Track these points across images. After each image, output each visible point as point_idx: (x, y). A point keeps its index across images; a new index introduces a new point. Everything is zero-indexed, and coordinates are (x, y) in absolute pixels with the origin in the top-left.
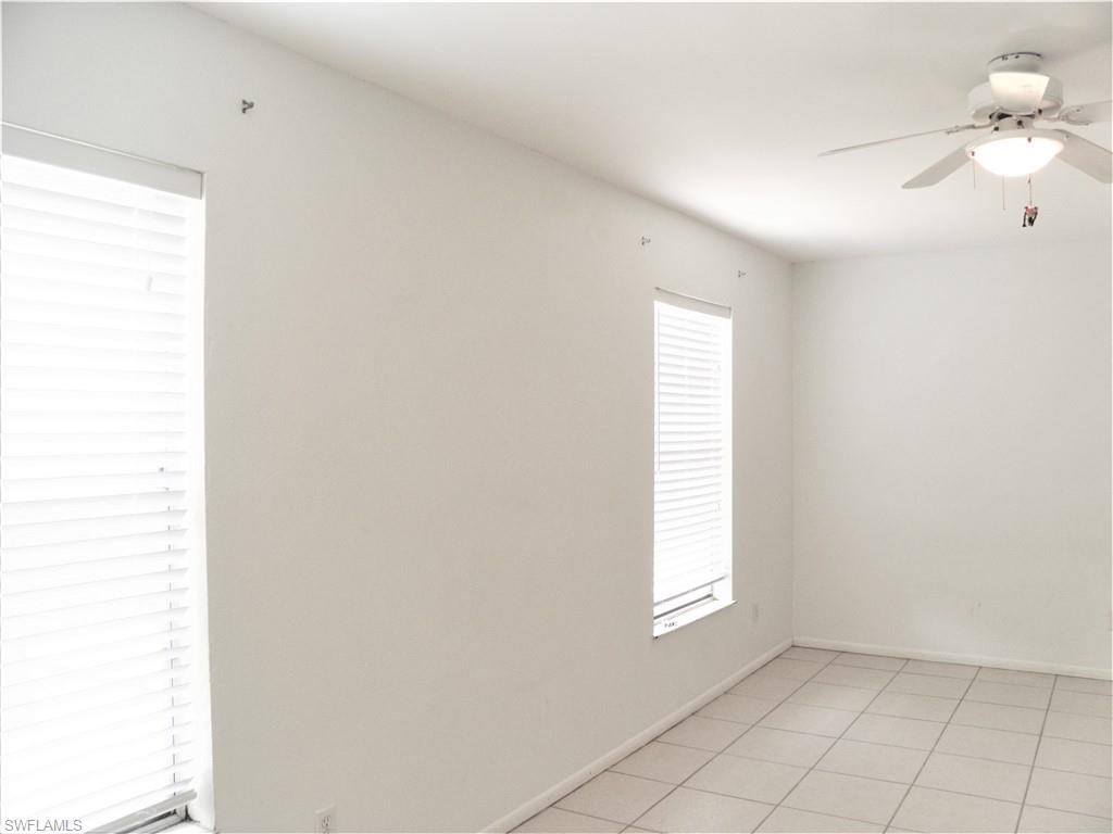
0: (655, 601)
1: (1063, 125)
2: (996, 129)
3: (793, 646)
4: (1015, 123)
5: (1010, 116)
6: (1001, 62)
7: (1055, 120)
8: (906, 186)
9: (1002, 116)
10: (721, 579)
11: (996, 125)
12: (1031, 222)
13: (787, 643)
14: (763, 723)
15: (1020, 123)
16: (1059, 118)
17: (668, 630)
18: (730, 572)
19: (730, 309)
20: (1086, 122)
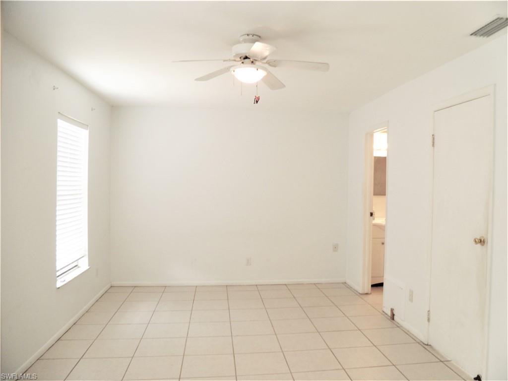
0: (57, 269)
1: (267, 66)
2: (243, 63)
3: (111, 287)
4: (251, 62)
5: (249, 58)
6: (246, 37)
7: (264, 63)
8: (197, 80)
9: (246, 58)
10: (83, 257)
11: (243, 61)
12: (257, 102)
13: (109, 286)
14: (111, 322)
15: (252, 62)
16: (266, 62)
17: (62, 284)
18: (87, 253)
19: (88, 126)
20: (275, 66)
